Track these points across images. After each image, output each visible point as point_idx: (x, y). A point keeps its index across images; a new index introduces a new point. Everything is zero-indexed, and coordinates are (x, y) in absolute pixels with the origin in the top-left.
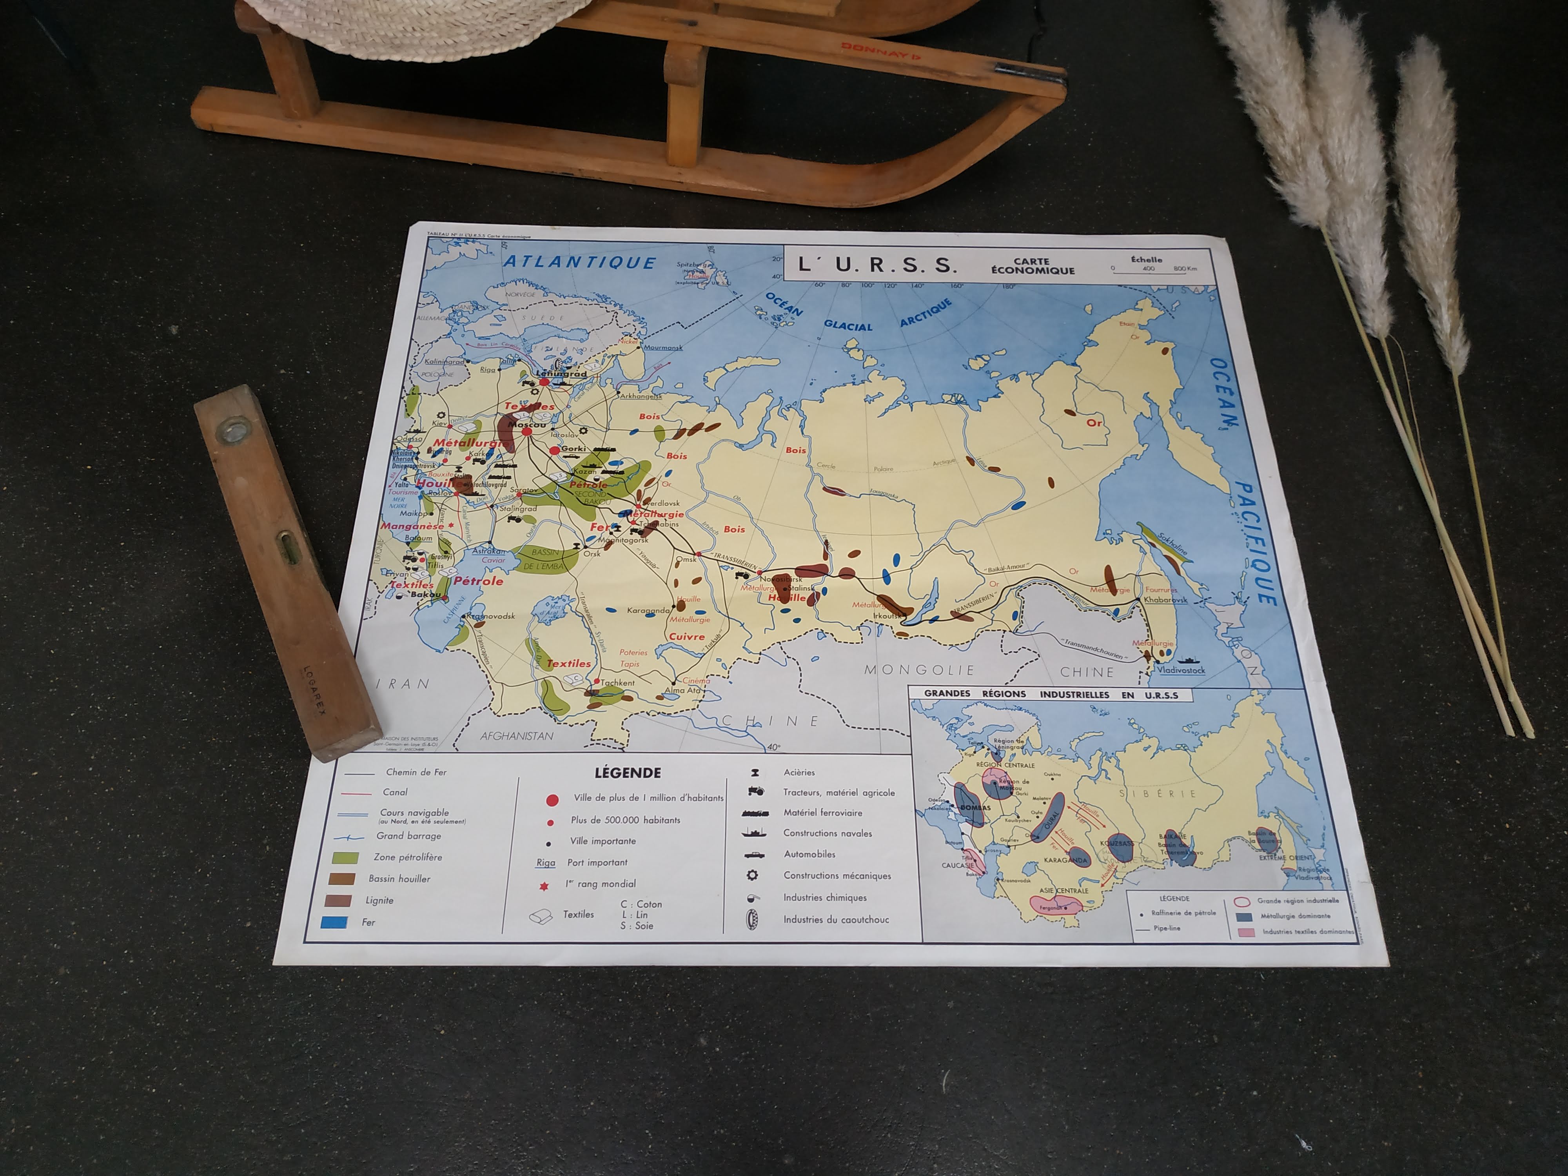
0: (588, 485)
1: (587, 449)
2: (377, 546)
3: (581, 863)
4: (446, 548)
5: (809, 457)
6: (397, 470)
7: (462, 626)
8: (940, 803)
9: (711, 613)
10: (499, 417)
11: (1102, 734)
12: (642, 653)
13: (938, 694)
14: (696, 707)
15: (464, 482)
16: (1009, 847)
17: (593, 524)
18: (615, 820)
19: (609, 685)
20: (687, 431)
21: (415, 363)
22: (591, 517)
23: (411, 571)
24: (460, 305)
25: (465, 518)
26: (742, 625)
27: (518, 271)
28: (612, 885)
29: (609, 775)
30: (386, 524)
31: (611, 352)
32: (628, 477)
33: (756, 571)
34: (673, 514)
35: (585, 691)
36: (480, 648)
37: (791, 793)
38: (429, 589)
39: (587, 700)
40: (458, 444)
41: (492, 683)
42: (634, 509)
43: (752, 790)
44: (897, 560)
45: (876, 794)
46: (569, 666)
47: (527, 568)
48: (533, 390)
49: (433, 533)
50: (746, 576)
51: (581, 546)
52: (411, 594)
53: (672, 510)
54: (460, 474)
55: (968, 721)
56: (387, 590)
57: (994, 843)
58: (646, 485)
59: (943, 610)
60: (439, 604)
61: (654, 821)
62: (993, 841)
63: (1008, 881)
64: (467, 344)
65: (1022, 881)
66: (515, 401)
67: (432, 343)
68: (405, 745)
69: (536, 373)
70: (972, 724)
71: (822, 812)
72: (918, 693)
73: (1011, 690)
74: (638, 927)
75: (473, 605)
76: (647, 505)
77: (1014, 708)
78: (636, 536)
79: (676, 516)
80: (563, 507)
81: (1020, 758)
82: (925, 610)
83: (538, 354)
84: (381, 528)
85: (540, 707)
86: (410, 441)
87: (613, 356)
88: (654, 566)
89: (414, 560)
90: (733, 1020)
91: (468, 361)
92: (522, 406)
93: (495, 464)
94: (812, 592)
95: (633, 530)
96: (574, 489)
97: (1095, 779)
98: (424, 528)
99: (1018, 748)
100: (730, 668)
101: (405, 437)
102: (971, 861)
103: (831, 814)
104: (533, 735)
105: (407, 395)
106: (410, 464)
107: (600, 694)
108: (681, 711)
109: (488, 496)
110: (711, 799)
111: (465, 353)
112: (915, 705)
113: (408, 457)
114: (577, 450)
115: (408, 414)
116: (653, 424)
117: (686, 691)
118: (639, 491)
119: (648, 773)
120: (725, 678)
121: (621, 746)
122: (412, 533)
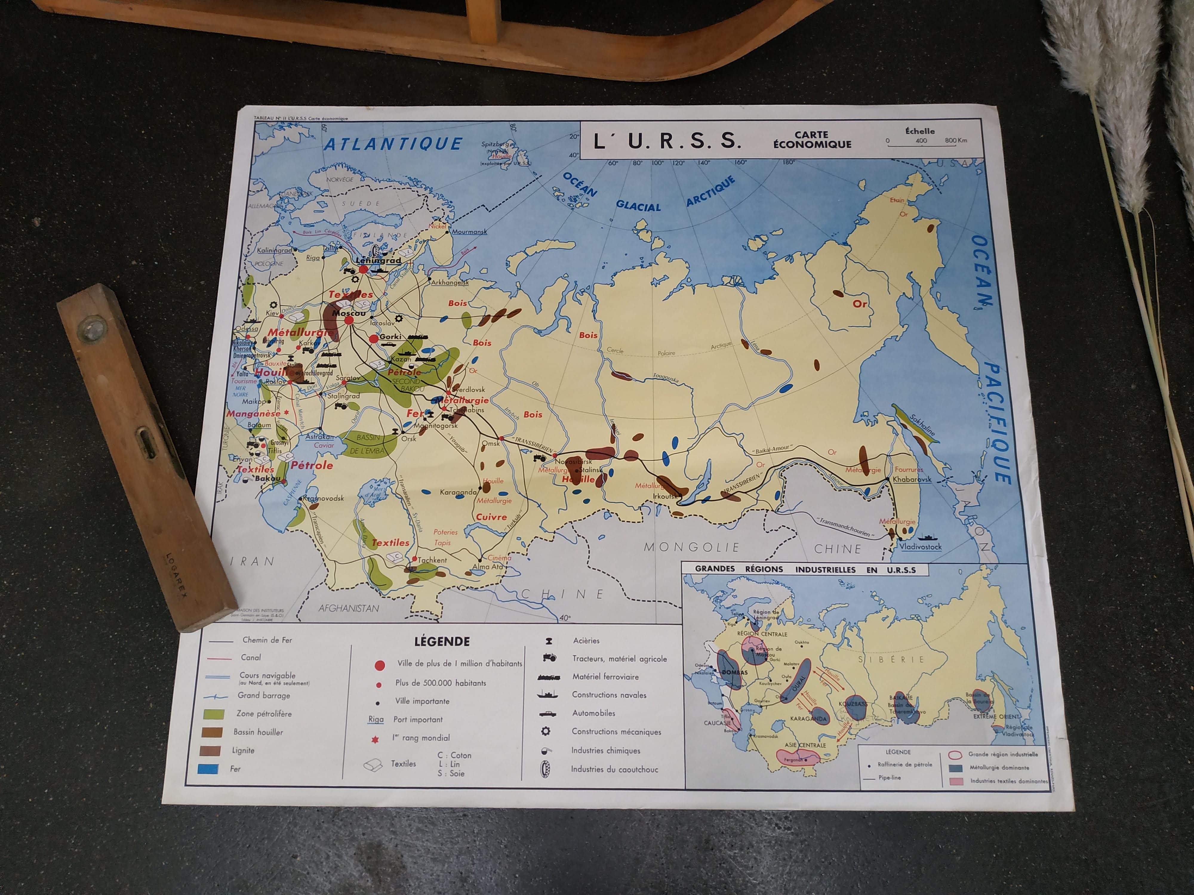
0: (404, 372)
1: (402, 337)
2: (224, 433)
3: (404, 720)
4: (283, 435)
5: (600, 341)
6: (238, 360)
7: (299, 508)
8: (705, 668)
9: (512, 495)
10: (324, 306)
11: (847, 605)
12: (453, 533)
13: (707, 569)
14: (499, 582)
15: (296, 370)
16: (761, 707)
17: (409, 410)
18: (432, 683)
19: (425, 562)
20: (491, 318)
21: (249, 252)
22: (406, 404)
23: (255, 456)
24: (286, 192)
25: (298, 405)
26: (539, 506)
27: (337, 154)
28: (430, 739)
29: (426, 643)
30: (231, 412)
31: (422, 237)
32: (439, 364)
33: (551, 454)
34: (479, 400)
35: (405, 568)
36: (315, 529)
37: (579, 659)
38: (270, 473)
39: (407, 576)
40: (289, 334)
41: (326, 561)
42: (445, 395)
43: (546, 657)
44: (675, 442)
45: (651, 660)
46: (391, 545)
47: (352, 452)
48: (354, 277)
49: (271, 420)
50: (543, 459)
51: (399, 432)
52: (255, 478)
53: (478, 396)
54: (292, 363)
55: (732, 594)
56: (234, 475)
57: (749, 704)
58: (455, 372)
59: (714, 491)
60: (279, 487)
61: (464, 684)
62: (748, 702)
63: (759, 737)
64: (294, 232)
65: (770, 737)
66: (338, 290)
67: (263, 231)
68: (257, 616)
69: (356, 261)
70: (735, 596)
71: (605, 676)
72: (689, 568)
73: (771, 565)
74: (452, 774)
75: (308, 488)
76: (456, 392)
77: (772, 582)
78: (447, 421)
79: (482, 402)
80: (382, 394)
81: (775, 627)
82: (698, 490)
83: (357, 241)
84: (227, 416)
85: (367, 583)
86: (248, 331)
87: (424, 241)
88: (463, 450)
89: (256, 446)
91: (295, 250)
92: (344, 294)
93: (322, 352)
94: (600, 473)
95: (444, 416)
96: (392, 377)
97: (838, 646)
98: (263, 416)
99: (774, 618)
100: (528, 546)
101: (243, 327)
102: (729, 719)
103: (612, 678)
104: (362, 607)
105: (243, 284)
106: (248, 353)
107: (417, 570)
108: (486, 586)
109: (318, 385)
110: (512, 664)
111: (292, 241)
112: (688, 579)
113: (246, 347)
114: (394, 338)
115: (245, 304)
116: (460, 311)
117: (491, 567)
118: (449, 378)
119: (459, 641)
120: (524, 555)
121: (436, 618)
122: (254, 420)
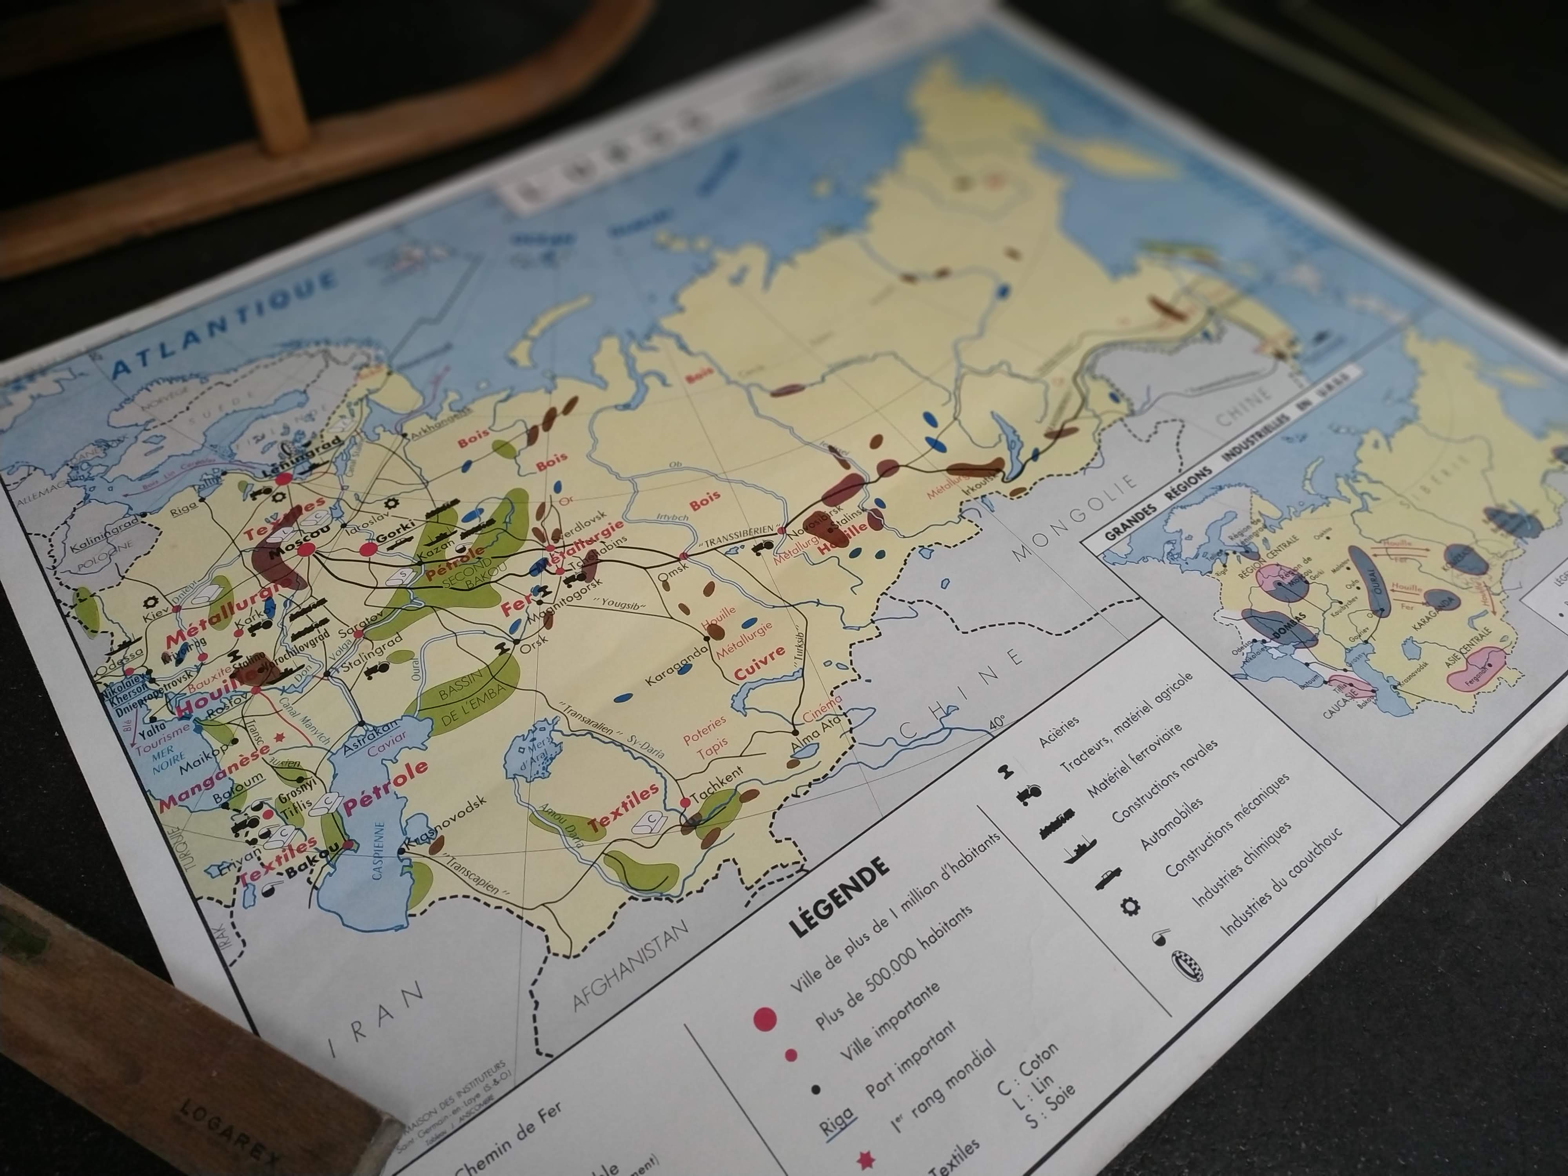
0: (455, 563)
1: (415, 522)
2: (172, 842)
4: (296, 774)
5: (721, 372)
6: (130, 716)
7: (411, 866)
8: (1249, 647)
9: (764, 616)
10: (248, 557)
11: (1321, 460)
12: (717, 723)
13: (1122, 530)
14: (852, 743)
15: (258, 665)
16: (1366, 642)
17: (503, 607)
18: (882, 977)
19: (708, 796)
20: (540, 428)
21: (55, 561)
22: (493, 599)
23: (261, 841)
24: (78, 456)
25: (294, 714)
26: (818, 603)
27: (140, 374)
28: (962, 1074)
29: (816, 919)
30: (167, 801)
31: (354, 396)
32: (505, 522)
33: (775, 531)
34: (607, 529)
35: (680, 827)
36: (466, 879)
37: (1073, 764)
38: (312, 849)
39: (694, 839)
40: (207, 624)
41: (527, 915)
42: (546, 554)
43: (1023, 797)
44: (930, 419)
45: (1170, 690)
46: (627, 810)
47: (450, 722)
48: (274, 497)
49: (257, 767)
50: (769, 545)
51: (509, 645)
52: (285, 874)
53: (602, 525)
54: (241, 661)
55: (1183, 537)
56: (239, 897)
57: (1348, 650)
58: (538, 518)
59: (1033, 438)
60: (346, 859)
61: (935, 936)
62: (1346, 649)
63: (1406, 681)
64: (126, 496)
65: (1419, 670)
66: (258, 523)
67: (66, 522)
68: (454, 1112)
69: (262, 476)
70: (1190, 538)
71: (1133, 759)
72: (1099, 543)
73: (1191, 473)
74: (1053, 1106)
75: (404, 825)
76: (561, 541)
77: (1214, 491)
78: (578, 585)
79: (614, 530)
80: (440, 612)
81: (1274, 541)
82: (1015, 452)
83: (248, 452)
84: (162, 811)
85: (631, 898)
86: (123, 665)
87: (361, 400)
88: (636, 606)
89: (254, 823)
90: (1301, 1129)
91: (144, 515)
92: (273, 523)
93: (289, 615)
94: (865, 514)
95: (568, 581)
96: (437, 580)
97: (1365, 508)
98: (237, 768)
99: (1261, 530)
100: (851, 664)
101: (111, 662)
102: (1347, 688)
103: (1145, 753)
104: (654, 946)
105: (72, 607)
106: (146, 694)
107: (705, 816)
108: (837, 762)
109: (312, 664)
110: (984, 847)
111: (130, 508)
112: (1110, 558)
113: (135, 688)
114: (402, 530)
115: (92, 631)
116: (486, 444)
117: (821, 731)
118: (536, 531)
119: (867, 876)
120: (856, 680)
121: (798, 867)
122: (222, 787)
